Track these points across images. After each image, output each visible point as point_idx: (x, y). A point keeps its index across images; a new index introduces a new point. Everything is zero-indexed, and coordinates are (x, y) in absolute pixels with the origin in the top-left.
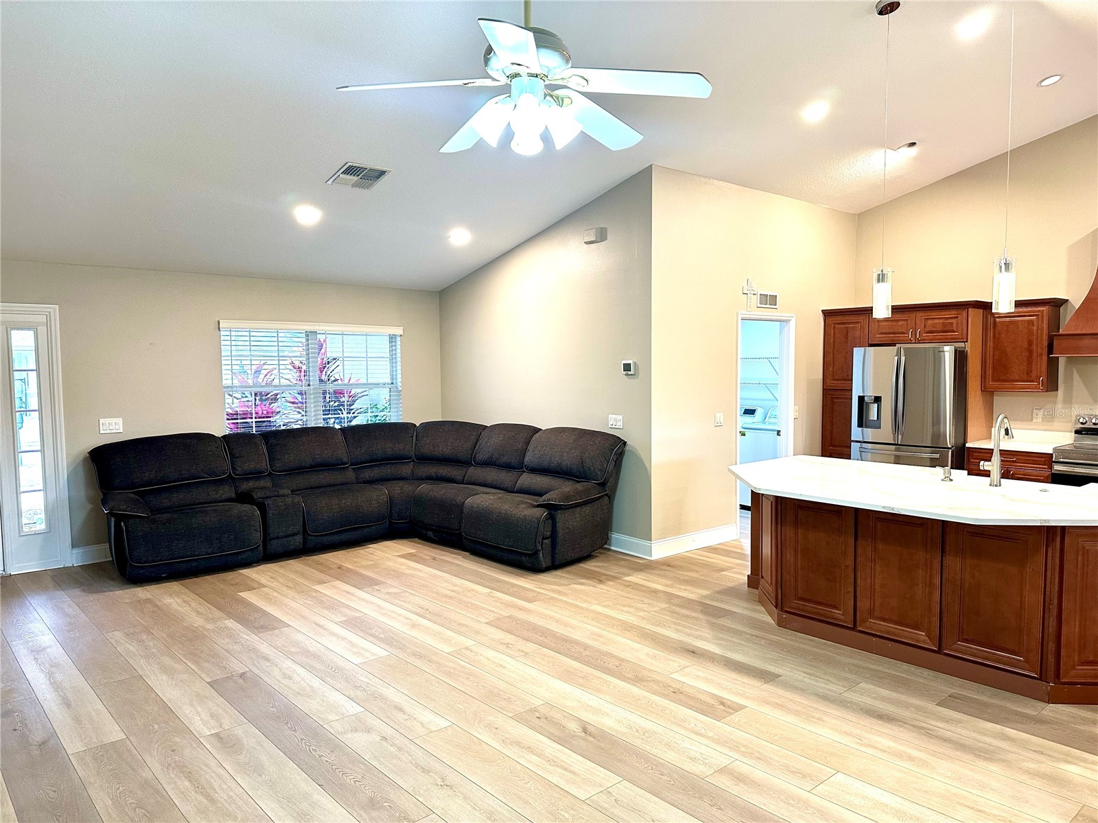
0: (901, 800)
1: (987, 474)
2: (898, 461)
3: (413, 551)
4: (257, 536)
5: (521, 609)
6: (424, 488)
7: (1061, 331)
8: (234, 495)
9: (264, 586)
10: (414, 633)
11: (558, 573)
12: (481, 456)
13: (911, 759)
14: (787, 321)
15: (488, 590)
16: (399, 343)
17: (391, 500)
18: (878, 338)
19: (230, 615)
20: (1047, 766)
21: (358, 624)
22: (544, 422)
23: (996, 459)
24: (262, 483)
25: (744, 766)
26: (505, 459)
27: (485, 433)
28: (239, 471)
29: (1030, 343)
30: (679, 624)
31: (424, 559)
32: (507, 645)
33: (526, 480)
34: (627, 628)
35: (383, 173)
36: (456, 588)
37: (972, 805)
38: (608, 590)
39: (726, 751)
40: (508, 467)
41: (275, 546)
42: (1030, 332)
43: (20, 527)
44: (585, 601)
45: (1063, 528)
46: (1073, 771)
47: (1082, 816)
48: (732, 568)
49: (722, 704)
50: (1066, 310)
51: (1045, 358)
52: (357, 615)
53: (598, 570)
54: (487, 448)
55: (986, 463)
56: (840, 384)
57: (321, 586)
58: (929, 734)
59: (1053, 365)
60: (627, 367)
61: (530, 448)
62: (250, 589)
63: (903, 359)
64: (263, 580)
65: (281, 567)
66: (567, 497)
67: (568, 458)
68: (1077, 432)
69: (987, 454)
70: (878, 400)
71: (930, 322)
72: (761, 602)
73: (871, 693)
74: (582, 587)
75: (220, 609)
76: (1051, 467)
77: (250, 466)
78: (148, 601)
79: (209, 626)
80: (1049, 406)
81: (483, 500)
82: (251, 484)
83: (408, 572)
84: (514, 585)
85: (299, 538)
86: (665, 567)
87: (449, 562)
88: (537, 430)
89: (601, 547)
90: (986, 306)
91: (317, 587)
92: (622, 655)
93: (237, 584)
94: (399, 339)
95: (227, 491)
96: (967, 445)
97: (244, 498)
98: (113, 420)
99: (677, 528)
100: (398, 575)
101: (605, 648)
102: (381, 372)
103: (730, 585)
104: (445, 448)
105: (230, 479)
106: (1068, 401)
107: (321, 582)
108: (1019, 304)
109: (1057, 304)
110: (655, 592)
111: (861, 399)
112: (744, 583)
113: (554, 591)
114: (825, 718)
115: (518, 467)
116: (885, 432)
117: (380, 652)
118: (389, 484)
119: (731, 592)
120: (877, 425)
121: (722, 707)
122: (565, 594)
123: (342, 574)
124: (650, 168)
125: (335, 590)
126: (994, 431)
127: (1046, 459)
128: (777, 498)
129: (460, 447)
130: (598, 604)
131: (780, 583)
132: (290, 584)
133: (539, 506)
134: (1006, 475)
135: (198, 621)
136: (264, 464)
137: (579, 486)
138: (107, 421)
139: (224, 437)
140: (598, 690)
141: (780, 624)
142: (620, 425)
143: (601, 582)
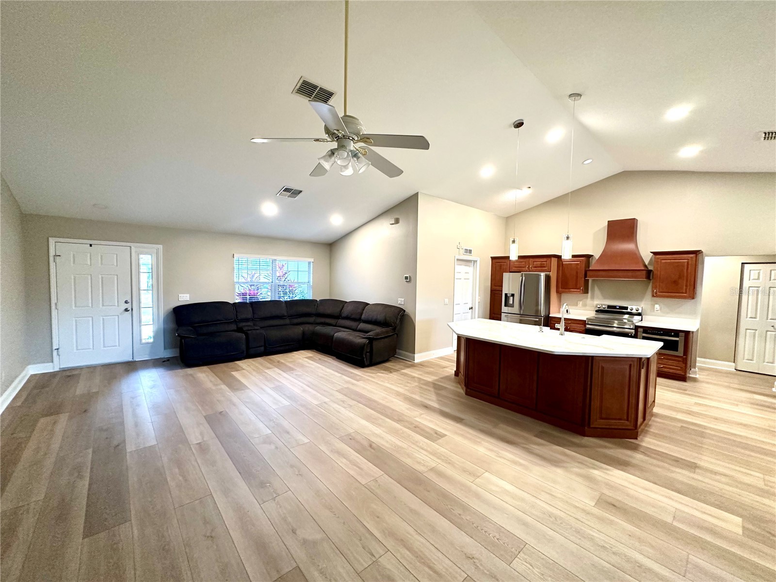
0: (515, 488)
1: (558, 329)
2: (521, 322)
3: (311, 355)
4: (244, 347)
5: (353, 384)
6: (319, 328)
7: (590, 268)
8: (236, 329)
9: (244, 369)
10: (303, 394)
11: (373, 368)
12: (344, 315)
13: (521, 465)
14: (476, 261)
15: (340, 375)
16: (312, 265)
17: (304, 333)
18: (514, 269)
19: (225, 383)
20: (584, 471)
21: (279, 389)
22: (371, 301)
23: (563, 322)
24: (249, 324)
25: (443, 467)
26: (353, 317)
27: (346, 305)
28: (239, 318)
29: (577, 273)
30: (422, 393)
31: (316, 360)
32: (343, 402)
33: (362, 326)
34: (398, 394)
35: (301, 191)
36: (326, 373)
37: (549, 492)
38: (394, 376)
39: (435, 459)
40: (354, 320)
41: (252, 351)
42: (577, 268)
43: (141, 340)
44: (382, 381)
45: (593, 357)
46: (596, 473)
47: (602, 499)
48: (449, 367)
49: (436, 433)
50: (592, 259)
51: (583, 279)
52: (281, 384)
53: (390, 366)
54: (346, 311)
55: (558, 325)
56: (498, 288)
57: (268, 370)
58: (530, 452)
59: (587, 282)
60: (406, 278)
61: (364, 311)
62: (237, 370)
63: (524, 278)
64: (244, 367)
65: (253, 361)
66: (378, 334)
67: (380, 317)
68: (596, 311)
69: (558, 320)
70: (513, 295)
71: (535, 263)
72: (459, 383)
73: (504, 429)
74: (382, 375)
75: (221, 379)
76: (585, 326)
77: (243, 316)
78: (191, 375)
79: (214, 388)
80: (585, 300)
81: (342, 334)
82: (244, 324)
83: (308, 365)
84: (352, 373)
85: (262, 349)
86: (419, 366)
87: (326, 361)
88: (367, 304)
89: (393, 356)
90: (559, 257)
91: (266, 371)
92: (394, 408)
93: (232, 368)
94: (312, 263)
95: (234, 327)
96: (550, 315)
97: (239, 330)
98: (185, 295)
99: (426, 349)
100: (302, 366)
101: (388, 404)
102: (304, 277)
103: (447, 374)
104: (329, 310)
105: (235, 322)
106: (593, 298)
107: (269, 368)
108: (574, 256)
109: (589, 257)
110: (414, 377)
111: (506, 295)
112: (453, 374)
113: (369, 376)
114: (483, 442)
115: (359, 320)
116: (516, 309)
117: (286, 403)
118: (303, 326)
119: (447, 378)
120: (512, 306)
121: (436, 435)
122: (373, 378)
123: (279, 365)
124: (417, 193)
125: (274, 373)
126: (561, 310)
127: (583, 323)
128: (467, 338)
129: (334, 310)
130: (388, 383)
131: (467, 376)
132: (256, 369)
133: (364, 338)
134: (566, 330)
135: (209, 385)
136: (250, 315)
137: (384, 330)
138: (182, 295)
139: (235, 304)
140: (380, 425)
141: (466, 394)
142: (403, 303)
143: (391, 372)
